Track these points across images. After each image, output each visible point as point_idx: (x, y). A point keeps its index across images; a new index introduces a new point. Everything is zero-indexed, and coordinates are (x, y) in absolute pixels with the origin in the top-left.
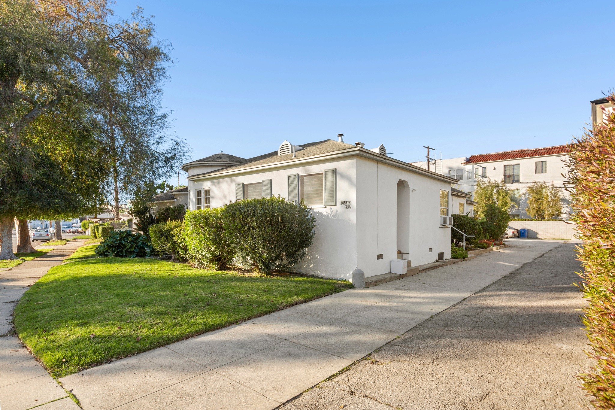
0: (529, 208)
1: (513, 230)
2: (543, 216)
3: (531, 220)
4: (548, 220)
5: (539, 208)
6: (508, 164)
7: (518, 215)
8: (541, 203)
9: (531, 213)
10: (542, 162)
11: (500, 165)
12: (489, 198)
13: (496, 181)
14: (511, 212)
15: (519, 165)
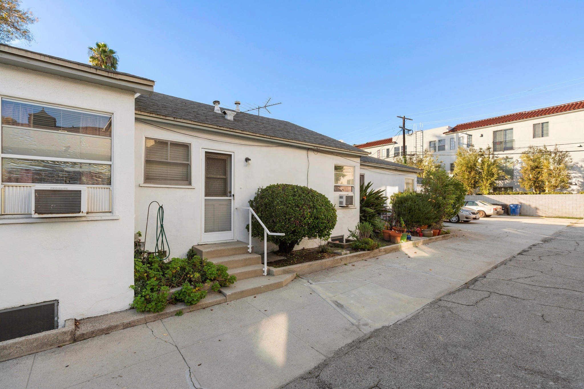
0: (522, 179)
1: (495, 207)
2: (543, 188)
3: (526, 194)
4: (550, 193)
5: (537, 178)
6: (498, 130)
7: (511, 188)
8: (539, 172)
9: (526, 185)
10: (543, 124)
11: (488, 131)
12: (471, 168)
13: (481, 149)
14: (502, 184)
15: (512, 129)
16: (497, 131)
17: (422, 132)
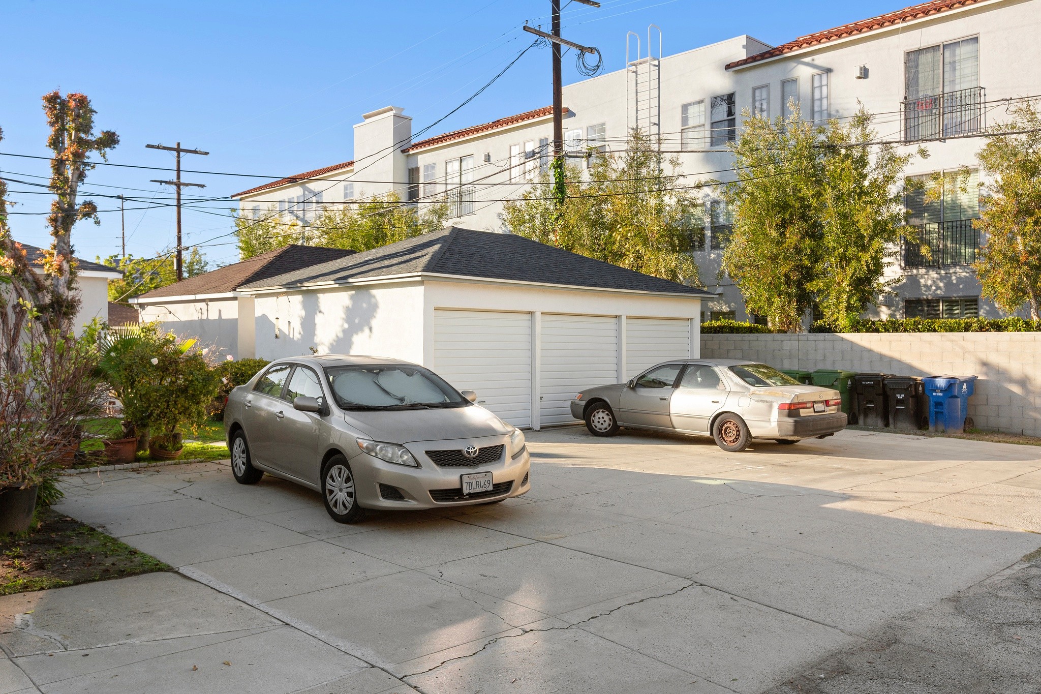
6: (924, 45)
11: (886, 53)
14: (941, 285)
15: (975, 40)
16: (920, 51)
17: (656, 63)
